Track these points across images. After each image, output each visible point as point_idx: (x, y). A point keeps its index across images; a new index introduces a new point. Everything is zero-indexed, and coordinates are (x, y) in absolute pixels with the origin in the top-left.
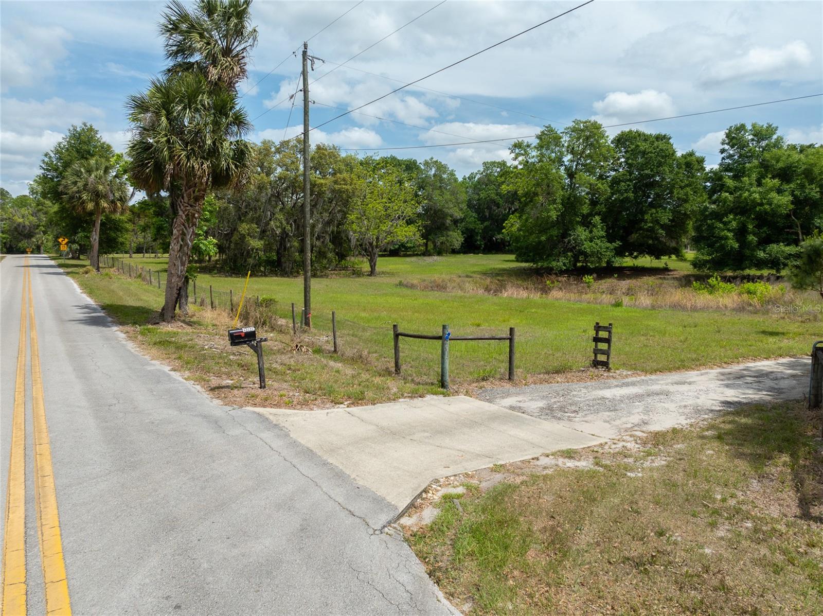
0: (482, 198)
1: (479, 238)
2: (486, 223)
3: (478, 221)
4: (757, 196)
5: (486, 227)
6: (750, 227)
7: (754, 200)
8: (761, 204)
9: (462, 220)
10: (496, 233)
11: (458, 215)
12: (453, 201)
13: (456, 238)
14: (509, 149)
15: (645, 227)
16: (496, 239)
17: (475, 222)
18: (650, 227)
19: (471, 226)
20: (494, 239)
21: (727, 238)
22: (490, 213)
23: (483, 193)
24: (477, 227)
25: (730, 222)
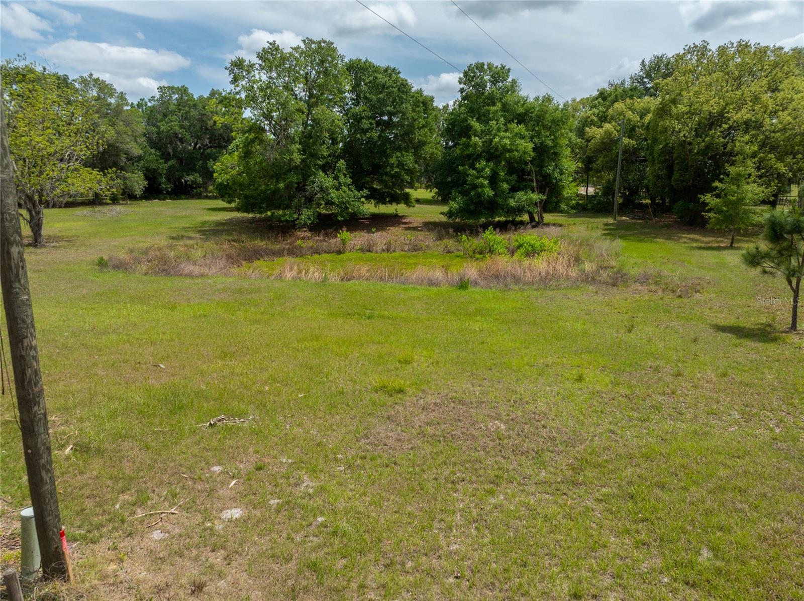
0: (163, 131)
1: (164, 180)
2: (171, 162)
3: (161, 159)
4: (507, 141)
5: (171, 167)
6: (502, 174)
7: (504, 146)
8: (510, 151)
9: (140, 158)
10: (185, 173)
11: (137, 151)
12: (129, 134)
13: (138, 182)
14: (226, 68)
15: (392, 173)
16: (186, 182)
17: (157, 160)
18: (396, 172)
19: (153, 166)
20: (183, 180)
21: (482, 186)
22: (174, 149)
23: (163, 125)
24: (161, 167)
25: (483, 169)
